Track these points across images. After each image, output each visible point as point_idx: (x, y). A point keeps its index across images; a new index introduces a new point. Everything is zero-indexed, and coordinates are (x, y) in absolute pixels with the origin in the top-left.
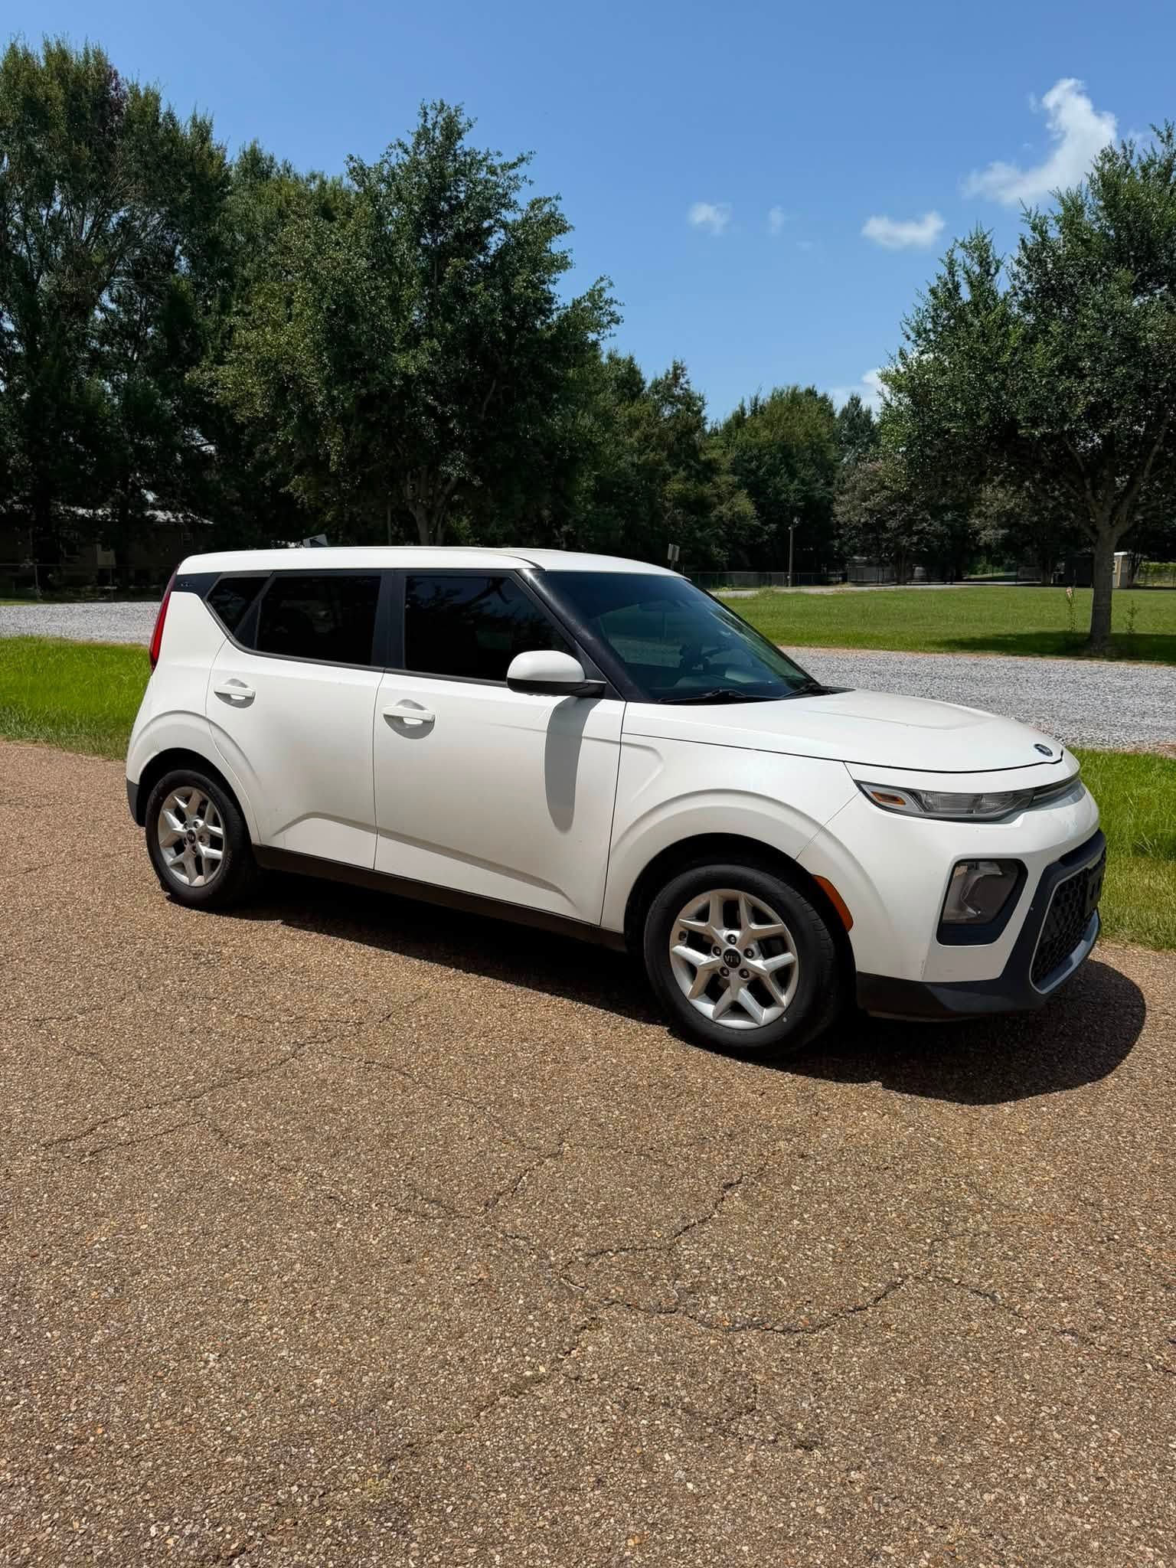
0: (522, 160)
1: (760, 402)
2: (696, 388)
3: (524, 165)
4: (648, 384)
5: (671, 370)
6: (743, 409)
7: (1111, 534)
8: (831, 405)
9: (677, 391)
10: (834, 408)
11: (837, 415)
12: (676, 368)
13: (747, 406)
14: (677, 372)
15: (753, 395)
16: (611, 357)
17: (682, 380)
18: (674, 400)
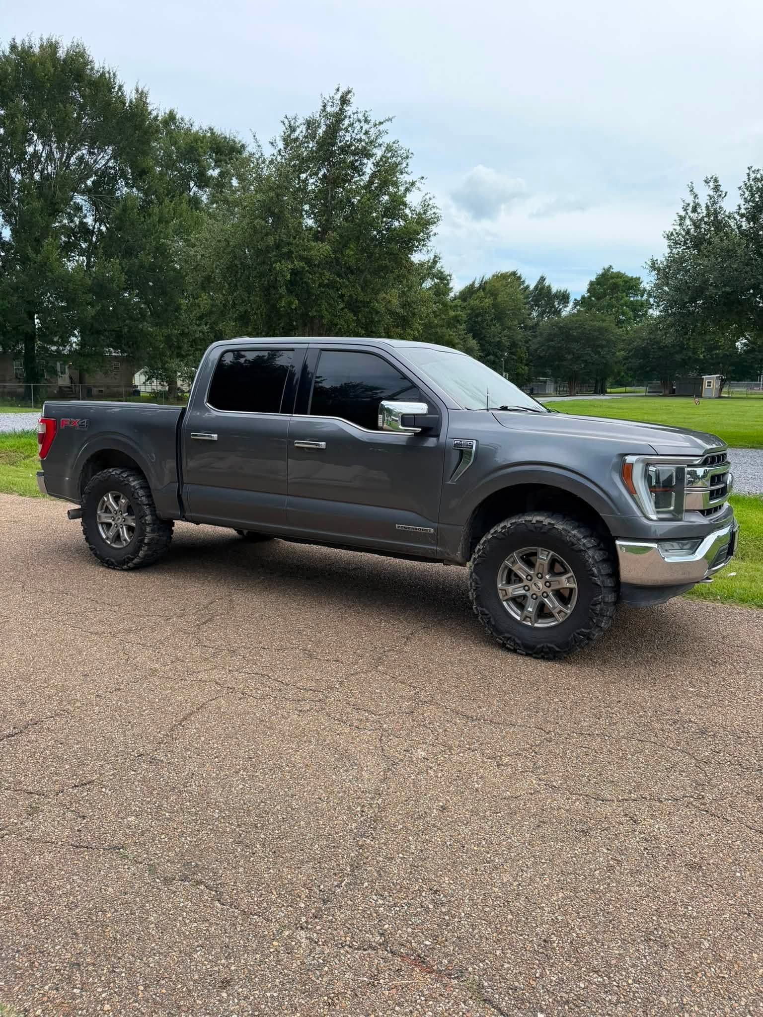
1: (485, 279)
2: (446, 269)
5: (432, 258)
8: (526, 282)
9: (435, 271)
10: (528, 285)
11: (529, 288)
13: (477, 281)
14: (436, 259)
15: (481, 276)
17: (438, 265)
18: (434, 276)
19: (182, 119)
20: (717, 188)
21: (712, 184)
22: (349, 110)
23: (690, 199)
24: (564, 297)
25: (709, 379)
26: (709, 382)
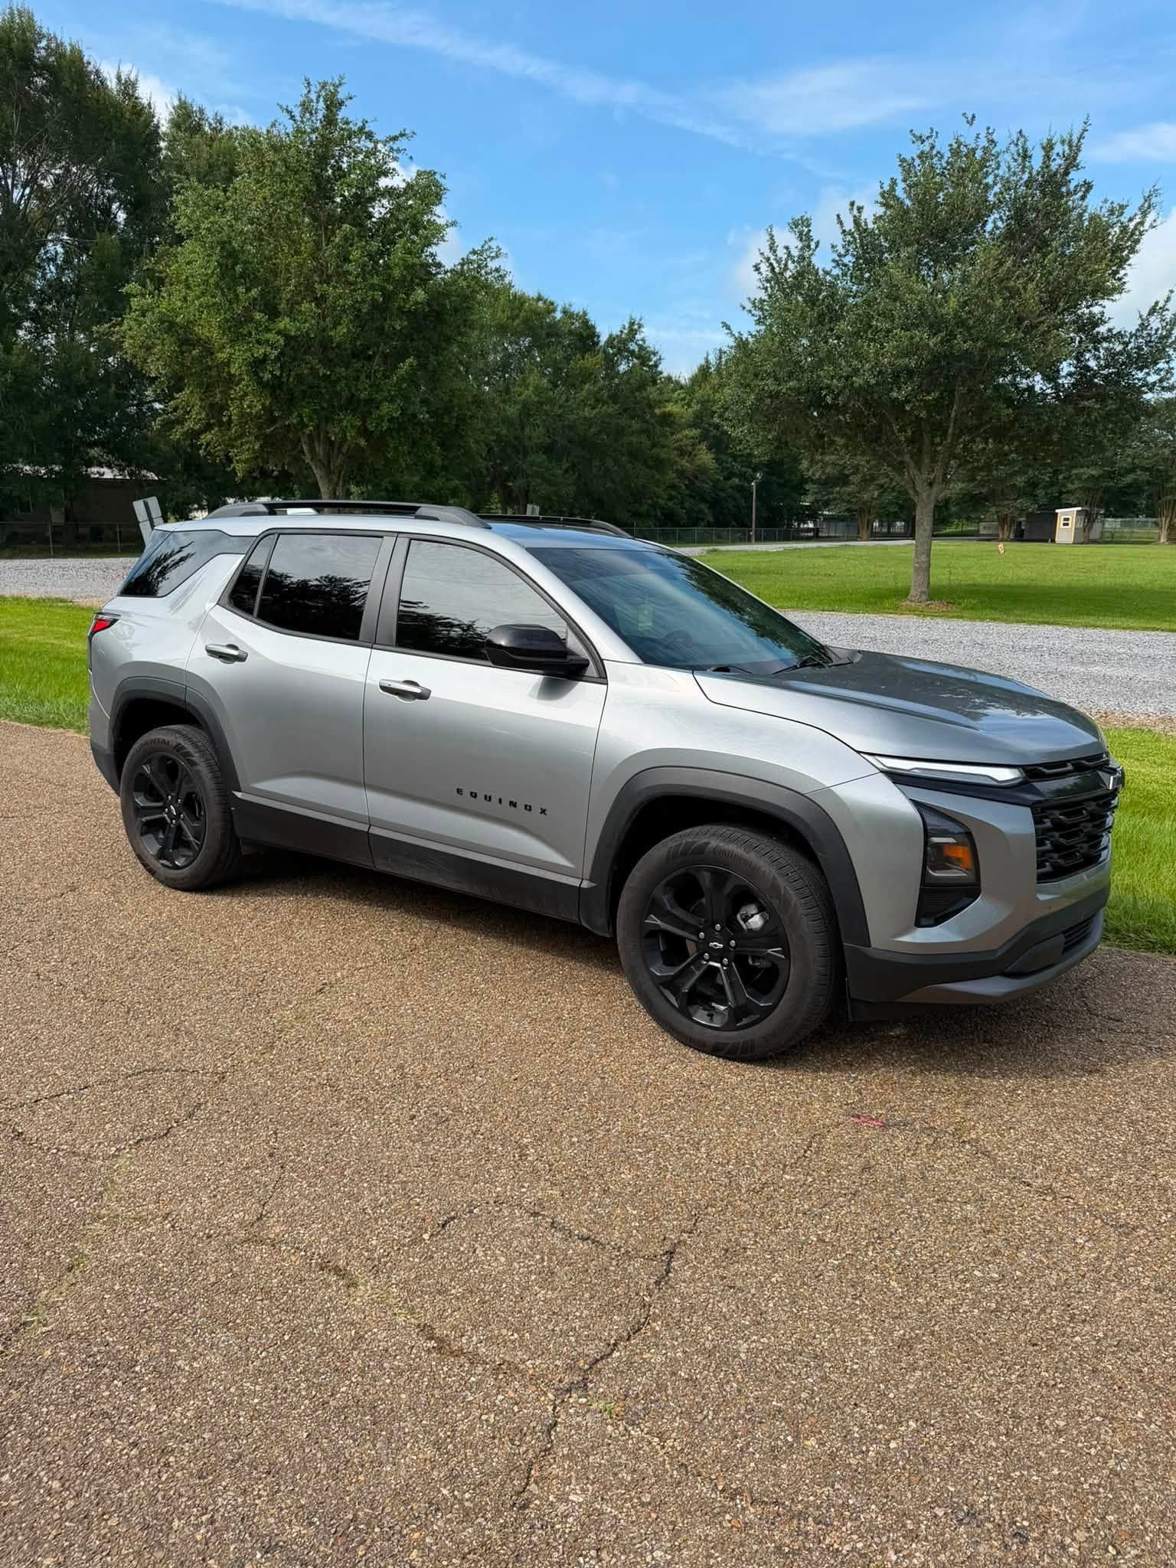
0: (402, 135)
2: (651, 344)
3: (403, 140)
4: (603, 339)
7: (929, 496)
9: (633, 347)
12: (632, 324)
13: (713, 359)
14: (633, 329)
16: (565, 312)
17: (638, 337)
18: (630, 355)
25: (1066, 514)
26: (1066, 519)
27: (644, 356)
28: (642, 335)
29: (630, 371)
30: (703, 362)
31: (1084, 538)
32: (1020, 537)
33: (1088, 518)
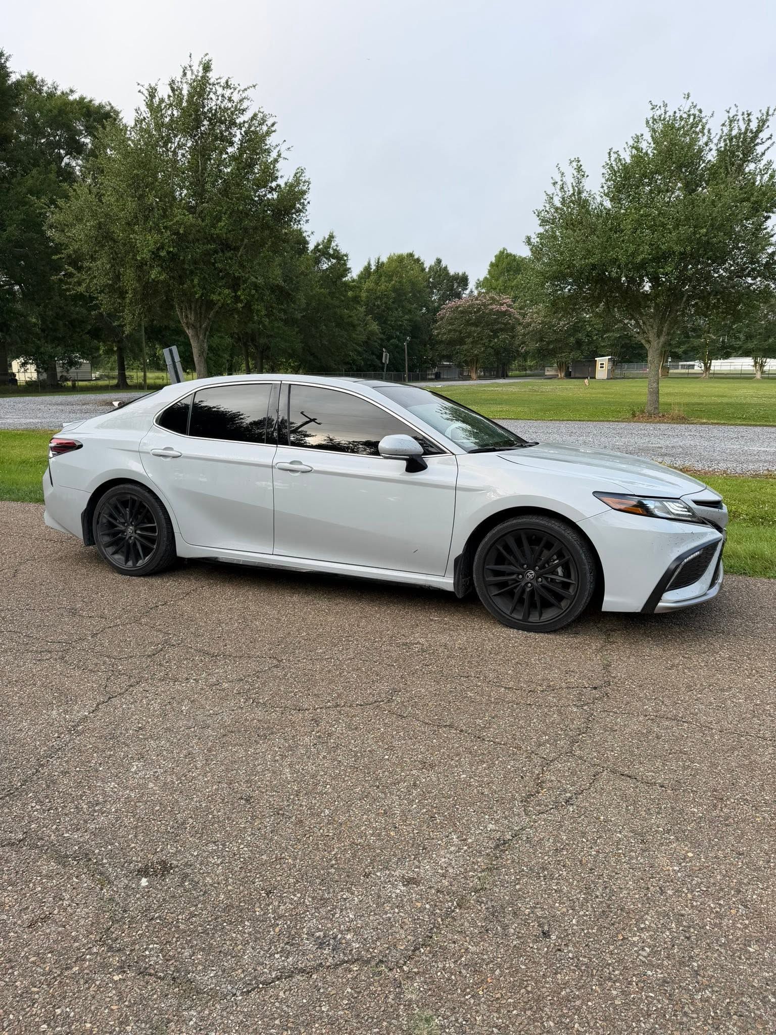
1: (380, 261)
2: (343, 251)
4: (311, 247)
5: (327, 237)
6: (369, 264)
8: (423, 263)
9: (331, 251)
10: (425, 266)
11: (427, 270)
12: (330, 235)
13: (373, 263)
15: (377, 257)
17: (334, 244)
18: (329, 257)
19: (43, 81)
20: (579, 169)
21: (574, 164)
22: (213, 76)
23: (558, 178)
24: (463, 280)
25: (602, 360)
26: (601, 364)
27: (340, 258)
28: (336, 243)
29: (331, 268)
30: (366, 264)
31: (612, 377)
32: (568, 375)
33: (615, 363)
